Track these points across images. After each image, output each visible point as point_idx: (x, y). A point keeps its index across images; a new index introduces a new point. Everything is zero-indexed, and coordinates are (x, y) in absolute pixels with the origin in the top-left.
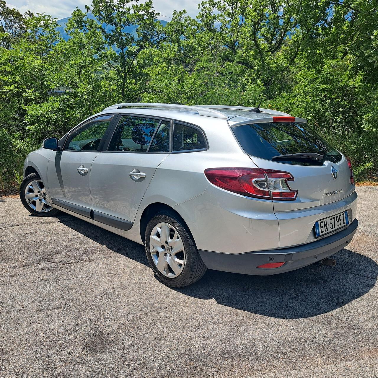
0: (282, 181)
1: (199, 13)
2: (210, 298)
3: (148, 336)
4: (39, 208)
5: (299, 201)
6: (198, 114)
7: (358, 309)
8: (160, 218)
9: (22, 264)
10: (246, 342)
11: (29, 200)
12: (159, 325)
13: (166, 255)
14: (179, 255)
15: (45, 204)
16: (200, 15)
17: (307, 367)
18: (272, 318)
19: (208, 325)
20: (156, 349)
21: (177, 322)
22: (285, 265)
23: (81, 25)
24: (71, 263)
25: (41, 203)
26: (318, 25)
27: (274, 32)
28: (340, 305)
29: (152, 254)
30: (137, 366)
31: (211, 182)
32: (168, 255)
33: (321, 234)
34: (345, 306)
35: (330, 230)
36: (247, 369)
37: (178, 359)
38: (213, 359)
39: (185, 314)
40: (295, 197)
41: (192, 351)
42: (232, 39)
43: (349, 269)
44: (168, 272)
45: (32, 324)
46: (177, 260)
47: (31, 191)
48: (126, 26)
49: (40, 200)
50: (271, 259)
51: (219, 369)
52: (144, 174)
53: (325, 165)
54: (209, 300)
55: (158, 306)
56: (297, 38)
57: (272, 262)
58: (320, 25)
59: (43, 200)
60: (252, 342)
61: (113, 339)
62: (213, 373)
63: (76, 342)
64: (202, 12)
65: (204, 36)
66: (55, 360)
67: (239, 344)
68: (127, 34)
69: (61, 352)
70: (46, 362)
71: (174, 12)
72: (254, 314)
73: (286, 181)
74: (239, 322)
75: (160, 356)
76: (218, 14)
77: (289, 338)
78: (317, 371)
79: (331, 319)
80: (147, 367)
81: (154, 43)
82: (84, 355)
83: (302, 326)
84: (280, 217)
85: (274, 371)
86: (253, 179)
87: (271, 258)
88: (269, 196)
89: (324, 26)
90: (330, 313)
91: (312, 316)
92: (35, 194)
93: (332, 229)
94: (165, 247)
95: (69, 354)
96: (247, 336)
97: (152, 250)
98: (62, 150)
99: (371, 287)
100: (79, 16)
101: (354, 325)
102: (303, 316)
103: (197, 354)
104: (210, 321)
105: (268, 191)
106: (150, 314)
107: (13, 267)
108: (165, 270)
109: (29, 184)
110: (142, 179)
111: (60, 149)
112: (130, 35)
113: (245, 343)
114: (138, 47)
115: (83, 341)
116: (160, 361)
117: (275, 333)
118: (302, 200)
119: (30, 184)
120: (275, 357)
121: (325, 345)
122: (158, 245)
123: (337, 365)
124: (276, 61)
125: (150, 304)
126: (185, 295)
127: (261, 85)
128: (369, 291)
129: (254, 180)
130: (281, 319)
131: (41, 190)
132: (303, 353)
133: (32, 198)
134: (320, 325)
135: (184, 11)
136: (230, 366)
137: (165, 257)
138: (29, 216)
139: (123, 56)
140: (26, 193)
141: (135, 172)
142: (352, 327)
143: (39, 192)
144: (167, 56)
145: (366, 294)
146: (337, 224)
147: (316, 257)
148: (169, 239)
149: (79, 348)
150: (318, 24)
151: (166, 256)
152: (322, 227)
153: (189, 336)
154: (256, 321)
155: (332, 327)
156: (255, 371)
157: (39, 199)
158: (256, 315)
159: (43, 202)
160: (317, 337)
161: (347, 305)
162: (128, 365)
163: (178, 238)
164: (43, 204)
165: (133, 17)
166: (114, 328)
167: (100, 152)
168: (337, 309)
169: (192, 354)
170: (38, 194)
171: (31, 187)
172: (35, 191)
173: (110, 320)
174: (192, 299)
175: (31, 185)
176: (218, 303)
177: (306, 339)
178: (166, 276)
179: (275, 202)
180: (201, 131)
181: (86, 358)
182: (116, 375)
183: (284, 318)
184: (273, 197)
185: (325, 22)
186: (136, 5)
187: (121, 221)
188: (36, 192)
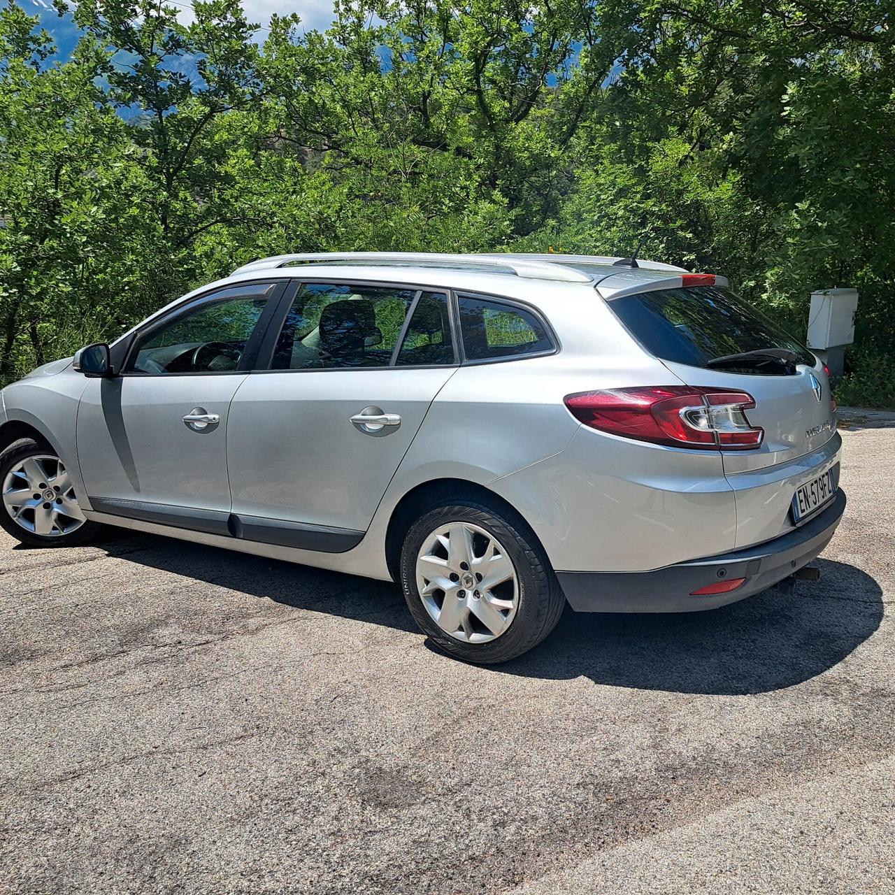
0: (734, 409)
1: (334, 22)
2: (575, 676)
3: (487, 762)
4: (43, 525)
5: (767, 451)
6: (516, 274)
7: (875, 661)
8: (446, 514)
9: (81, 658)
10: (696, 744)
11: (16, 509)
12: (497, 739)
13: (462, 594)
14: (503, 590)
15: (59, 515)
16: (336, 28)
17: (831, 773)
18: (721, 697)
19: (601, 726)
20: (519, 783)
21: (531, 729)
22: (745, 584)
23: (25, 48)
24: (207, 642)
25: (49, 514)
26: (636, 63)
27: (517, 72)
28: (839, 656)
29: (424, 597)
30: (500, 819)
31: (583, 422)
32: (470, 594)
33: (801, 515)
34: (848, 658)
35: (813, 507)
36: (722, 793)
37: (579, 795)
38: (647, 783)
39: (540, 712)
40: (759, 440)
41: (596, 776)
42: (419, 90)
43: (822, 590)
44: (469, 632)
45: (204, 776)
46: (496, 601)
47: (19, 484)
48: (170, 53)
49: (47, 506)
50: (722, 574)
51: (668, 801)
52: (397, 417)
53: (800, 373)
54: (576, 679)
55: (473, 704)
56: (574, 90)
57: (724, 579)
58: (640, 62)
59: (55, 504)
60: (708, 744)
61: (414, 777)
62: (660, 810)
63: (336, 795)
64: (340, 19)
65: (353, 82)
66: (313, 835)
67: (685, 751)
68: (174, 74)
69: (316, 820)
70: (294, 843)
71: (274, 20)
72: (681, 694)
73: (742, 409)
74: (660, 711)
75: (538, 794)
76: (381, 26)
77: (774, 728)
78: (852, 776)
79: (836, 684)
80: (522, 817)
81: (244, 100)
82: (373, 817)
83: (786, 703)
84: (735, 484)
85: (775, 788)
86: (681, 407)
87: (721, 570)
88: (714, 442)
89: (650, 64)
90: (827, 673)
91: (797, 683)
92: (33, 492)
93: (815, 503)
94: (458, 577)
95: (336, 818)
96: (690, 734)
97: (423, 589)
98: (120, 374)
99: (881, 620)
100: (19, 23)
101: (883, 690)
102: (780, 686)
103: (610, 780)
104: (601, 719)
105: (712, 433)
106: (464, 723)
107: (62, 667)
108: (461, 629)
109: (17, 465)
110: (389, 429)
111: (114, 373)
112: (181, 77)
113: (695, 748)
114: (207, 110)
115: (351, 791)
116: (544, 804)
117: (742, 723)
118: (771, 448)
119: (19, 466)
120: (765, 765)
121: (845, 730)
122: (439, 575)
123: (883, 761)
124: (527, 145)
125: (451, 703)
126: (517, 677)
127: (502, 202)
128: (879, 626)
129: (682, 411)
130: (740, 696)
131: (49, 480)
132: (812, 751)
133: (24, 502)
134: (820, 697)
135: (294, 16)
136: (687, 792)
137: (460, 599)
138: (14, 549)
139: (160, 130)
140: (5, 490)
141: (368, 412)
142: (880, 694)
143: (42, 486)
144: (258, 130)
145: (877, 632)
146: (821, 493)
147: (793, 564)
148: (472, 559)
149: (353, 806)
150: (636, 60)
151: (464, 597)
152: (801, 501)
153: (573, 750)
154: (693, 706)
155: (843, 698)
156: (737, 793)
157: (42, 504)
158: (687, 696)
159: (55, 510)
160: (825, 719)
161: (850, 655)
162: (480, 820)
163: (496, 552)
164: (54, 516)
165: (196, 33)
166: (403, 758)
167: (249, 373)
168: (837, 665)
169: (600, 780)
170: (40, 491)
171: (21, 475)
172: (32, 484)
173: (383, 745)
174: (538, 683)
175: (22, 470)
176: (596, 683)
177: (806, 724)
178: (466, 640)
179: (726, 454)
180: (535, 312)
181: (381, 821)
182: (467, 841)
183: (745, 694)
184: (722, 445)
185: (650, 56)
186: (202, 3)
187: (328, 531)
188: (35, 488)
